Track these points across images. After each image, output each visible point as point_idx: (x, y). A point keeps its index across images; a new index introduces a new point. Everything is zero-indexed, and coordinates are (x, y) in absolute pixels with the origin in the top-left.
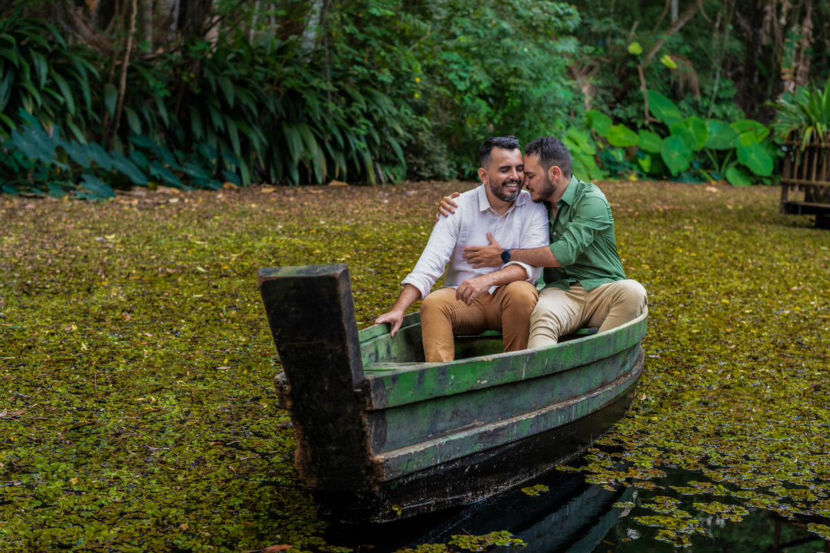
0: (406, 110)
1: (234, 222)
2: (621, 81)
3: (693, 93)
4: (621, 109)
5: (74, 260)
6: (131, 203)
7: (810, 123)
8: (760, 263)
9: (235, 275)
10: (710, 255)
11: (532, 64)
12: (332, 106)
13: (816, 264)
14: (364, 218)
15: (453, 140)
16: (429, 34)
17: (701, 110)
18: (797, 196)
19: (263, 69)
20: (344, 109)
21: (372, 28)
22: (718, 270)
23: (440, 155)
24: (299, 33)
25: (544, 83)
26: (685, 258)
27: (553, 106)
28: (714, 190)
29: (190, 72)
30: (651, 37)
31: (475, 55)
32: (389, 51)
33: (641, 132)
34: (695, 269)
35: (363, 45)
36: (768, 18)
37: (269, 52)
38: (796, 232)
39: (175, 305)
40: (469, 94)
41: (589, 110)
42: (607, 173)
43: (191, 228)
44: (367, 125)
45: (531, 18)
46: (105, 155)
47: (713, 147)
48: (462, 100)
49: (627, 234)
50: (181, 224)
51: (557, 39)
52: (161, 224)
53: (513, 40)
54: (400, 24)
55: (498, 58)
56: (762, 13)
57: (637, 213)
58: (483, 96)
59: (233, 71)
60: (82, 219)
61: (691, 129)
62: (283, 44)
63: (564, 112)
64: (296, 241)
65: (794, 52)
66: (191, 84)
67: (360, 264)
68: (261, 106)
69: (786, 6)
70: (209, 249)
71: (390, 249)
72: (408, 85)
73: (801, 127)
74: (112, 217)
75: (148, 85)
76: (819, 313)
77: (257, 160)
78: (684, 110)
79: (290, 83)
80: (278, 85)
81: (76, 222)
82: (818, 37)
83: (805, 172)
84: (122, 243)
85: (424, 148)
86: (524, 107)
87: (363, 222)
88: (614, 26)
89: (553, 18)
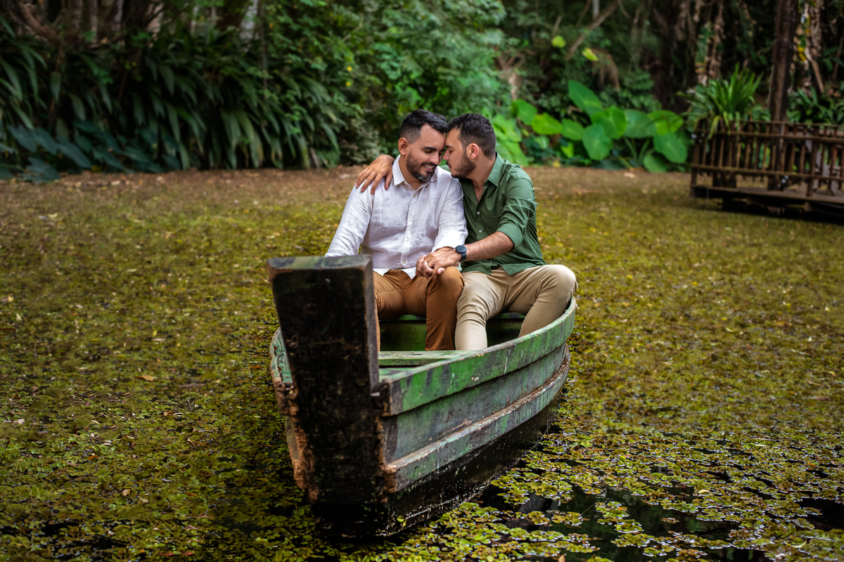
0: (339, 98)
1: (171, 202)
2: (545, 72)
3: (613, 84)
4: (545, 99)
5: (16, 237)
6: (73, 185)
7: (717, 112)
8: (668, 242)
9: (168, 251)
10: (622, 235)
11: (460, 55)
12: (267, 93)
13: (719, 243)
14: (296, 199)
15: (385, 127)
16: (361, 25)
17: (620, 100)
18: (705, 181)
19: (203, 59)
20: (279, 96)
21: (306, 19)
22: (628, 248)
23: (372, 141)
24: (237, 24)
25: (471, 73)
26: (598, 237)
27: (481, 95)
28: (631, 175)
29: (132, 60)
30: (574, 31)
31: (406, 46)
32: (323, 42)
33: (564, 121)
34: (606, 246)
35: (298, 35)
36: (683, 15)
37: (208, 41)
38: (703, 214)
39: (109, 279)
40: (400, 84)
41: (515, 99)
42: (532, 159)
43: (130, 208)
44: (301, 112)
45: (458, 11)
46: (51, 140)
47: (632, 136)
48: (394, 89)
49: (545, 215)
50: (121, 204)
51: (483, 32)
52: (102, 204)
53: (441, 32)
54: (333, 15)
55: (428, 49)
56: (677, 11)
57: (557, 196)
58: (414, 85)
59: (174, 60)
60: (27, 200)
61: (611, 119)
62: (222, 34)
63: (490, 101)
64: (230, 220)
65: (707, 48)
66: (134, 72)
67: (289, 242)
68: (200, 93)
69: (699, 4)
70: (146, 227)
71: (318, 227)
72: (340, 73)
73: (709, 115)
74: (55, 197)
75: (92, 73)
76: (714, 288)
77: (196, 145)
78: (604, 101)
79: (228, 71)
80: (217, 73)
81: (21, 202)
82: (729, 34)
83: (713, 158)
84: (64, 221)
85: (357, 134)
86: (452, 96)
87: (295, 203)
88: (539, 20)
89: (480, 12)
